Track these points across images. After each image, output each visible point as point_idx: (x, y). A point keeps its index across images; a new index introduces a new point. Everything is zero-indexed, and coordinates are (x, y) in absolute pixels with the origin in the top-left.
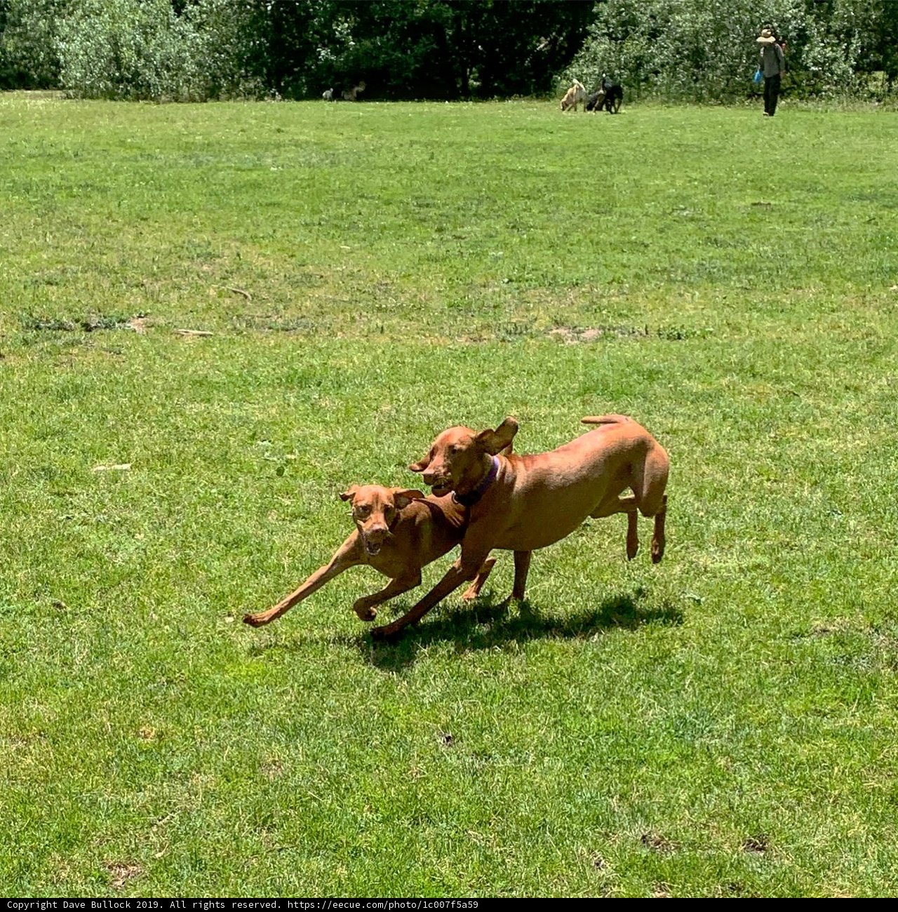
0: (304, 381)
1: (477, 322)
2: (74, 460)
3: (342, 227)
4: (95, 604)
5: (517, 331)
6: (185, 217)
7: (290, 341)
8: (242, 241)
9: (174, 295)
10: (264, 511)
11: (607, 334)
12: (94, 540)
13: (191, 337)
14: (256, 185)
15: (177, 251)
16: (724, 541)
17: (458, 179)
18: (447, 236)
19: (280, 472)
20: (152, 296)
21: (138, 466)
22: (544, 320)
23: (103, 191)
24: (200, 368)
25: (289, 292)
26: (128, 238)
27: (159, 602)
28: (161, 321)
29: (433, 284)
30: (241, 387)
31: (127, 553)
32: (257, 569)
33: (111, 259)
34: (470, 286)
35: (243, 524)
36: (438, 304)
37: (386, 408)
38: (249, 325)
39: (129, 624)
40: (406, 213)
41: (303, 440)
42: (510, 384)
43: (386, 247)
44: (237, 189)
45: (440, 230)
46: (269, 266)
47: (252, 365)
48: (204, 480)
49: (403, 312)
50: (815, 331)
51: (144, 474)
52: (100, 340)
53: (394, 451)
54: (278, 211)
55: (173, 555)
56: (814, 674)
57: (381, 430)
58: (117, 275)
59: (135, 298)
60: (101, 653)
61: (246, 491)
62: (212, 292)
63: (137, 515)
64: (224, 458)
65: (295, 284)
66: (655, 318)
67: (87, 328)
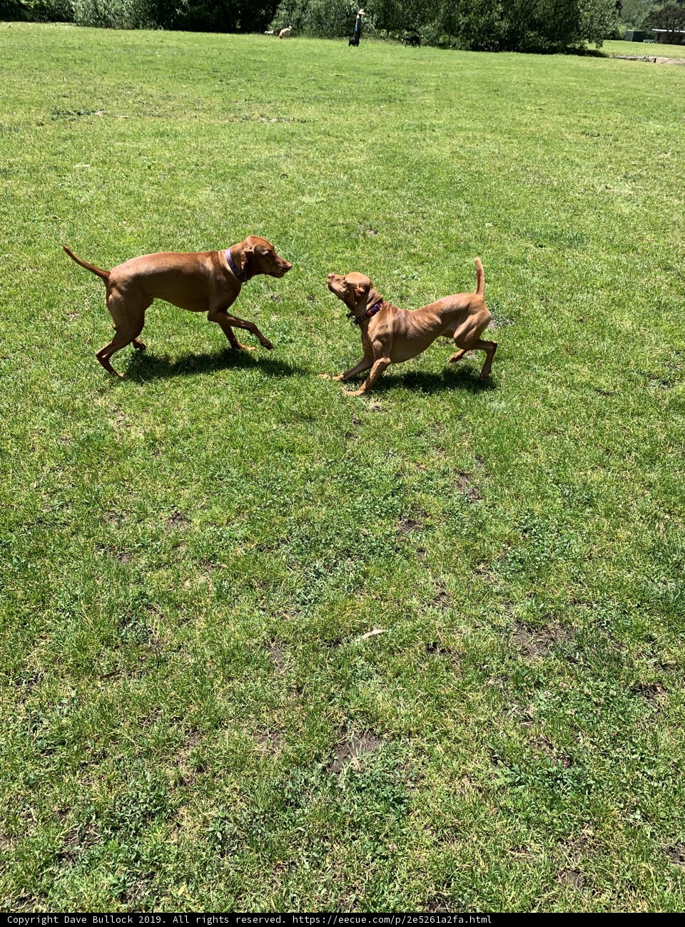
0: (162, 134)
1: (232, 115)
2: (67, 163)
3: (184, 78)
4: (70, 217)
5: (247, 118)
6: (122, 72)
7: (159, 120)
8: (144, 82)
9: (115, 102)
10: (142, 182)
11: (279, 120)
12: (72, 193)
13: (121, 118)
14: (151, 62)
15: (118, 86)
16: (311, 193)
17: (229, 63)
18: (223, 83)
19: (149, 167)
20: (106, 103)
21: (93, 165)
22: (257, 115)
23: (89, 62)
24: (123, 129)
25: (161, 102)
26: (98, 81)
27: (97, 216)
28: (109, 112)
29: (217, 99)
30: (138, 137)
31: (85, 197)
32: (137, 203)
33: (91, 88)
34: (231, 102)
35: (134, 187)
36: (218, 108)
37: (193, 145)
38: (144, 114)
39: (83, 224)
40: (209, 74)
41: (160, 157)
42: (240, 138)
43: (200, 87)
44: (143, 63)
45: (221, 81)
46: (154, 92)
47: (143, 128)
48: (120, 171)
49: (204, 111)
50: (354, 121)
51: (95, 168)
52: (84, 119)
53: (195, 160)
54: (159, 72)
55: (104, 198)
56: (335, 238)
57: (190, 153)
58: (93, 95)
59: (99, 103)
60: (71, 235)
61: (136, 175)
62: (131, 102)
63: (90, 184)
64: (128, 163)
65: (163, 99)
66: (297, 115)
67: (79, 114)
